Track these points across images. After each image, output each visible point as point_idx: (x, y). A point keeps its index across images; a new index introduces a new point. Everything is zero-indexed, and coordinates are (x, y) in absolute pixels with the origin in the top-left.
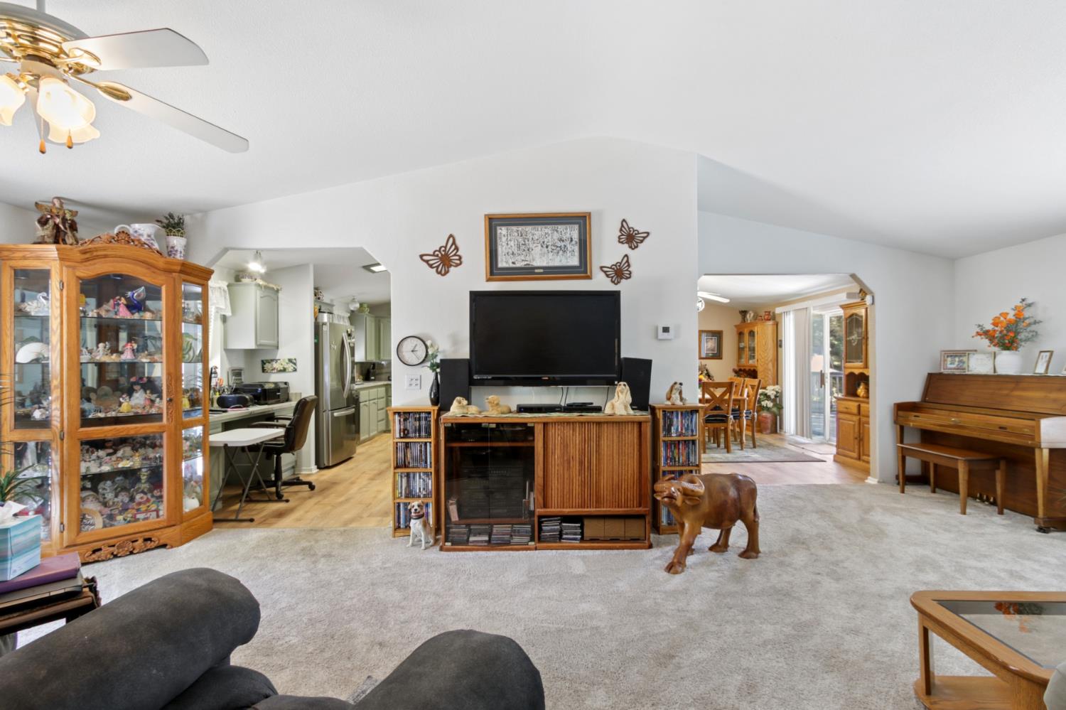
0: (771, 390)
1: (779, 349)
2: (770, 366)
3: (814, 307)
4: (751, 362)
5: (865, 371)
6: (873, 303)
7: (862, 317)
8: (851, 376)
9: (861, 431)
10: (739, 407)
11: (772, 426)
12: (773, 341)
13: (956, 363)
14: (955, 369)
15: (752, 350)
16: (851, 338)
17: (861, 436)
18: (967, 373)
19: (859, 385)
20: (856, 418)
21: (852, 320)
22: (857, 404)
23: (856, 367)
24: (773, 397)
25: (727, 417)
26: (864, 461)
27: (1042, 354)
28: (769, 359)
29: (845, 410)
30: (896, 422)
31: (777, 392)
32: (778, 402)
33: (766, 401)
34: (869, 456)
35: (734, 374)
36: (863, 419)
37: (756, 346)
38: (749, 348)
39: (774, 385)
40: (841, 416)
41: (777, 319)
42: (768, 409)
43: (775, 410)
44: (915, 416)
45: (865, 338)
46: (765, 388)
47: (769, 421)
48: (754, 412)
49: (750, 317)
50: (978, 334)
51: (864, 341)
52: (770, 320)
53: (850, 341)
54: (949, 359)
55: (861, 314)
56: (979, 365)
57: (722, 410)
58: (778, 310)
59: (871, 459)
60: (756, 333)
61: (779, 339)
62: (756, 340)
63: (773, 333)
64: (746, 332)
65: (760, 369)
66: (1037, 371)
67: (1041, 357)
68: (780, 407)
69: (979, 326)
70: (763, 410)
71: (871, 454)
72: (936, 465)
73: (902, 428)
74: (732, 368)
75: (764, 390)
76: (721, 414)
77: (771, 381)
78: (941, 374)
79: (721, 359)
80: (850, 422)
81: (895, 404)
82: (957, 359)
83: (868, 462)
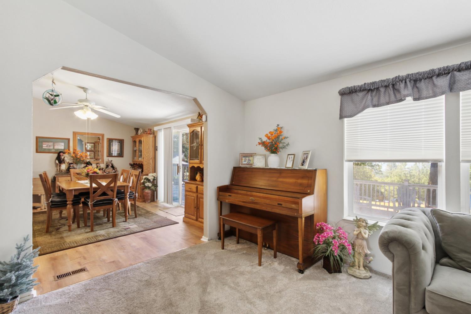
0: (150, 177)
1: (156, 151)
2: (151, 161)
3: (174, 127)
4: (140, 159)
5: (201, 166)
6: (206, 120)
7: (199, 132)
8: (193, 168)
9: (198, 203)
10: (124, 191)
11: (151, 197)
12: (153, 147)
13: (247, 161)
14: (246, 164)
15: (141, 151)
16: (193, 145)
17: (198, 206)
18: (253, 167)
19: (197, 174)
20: (195, 195)
21: (193, 134)
22: (196, 186)
23: (196, 163)
24: (152, 180)
25: (112, 200)
26: (199, 222)
27: (289, 156)
28: (151, 157)
29: (189, 190)
30: (218, 199)
31: (154, 177)
32: (155, 183)
33: (148, 183)
34: (203, 219)
35: (130, 166)
36: (200, 195)
37: (142, 149)
38: (139, 150)
39: (153, 173)
40: (188, 193)
41: (155, 134)
42: (149, 188)
43: (153, 188)
44: (229, 195)
45: (201, 145)
46: (147, 175)
47: (150, 195)
48: (136, 193)
49: (139, 132)
50: (260, 144)
51: (200, 147)
52: (151, 134)
53: (192, 146)
54: (244, 158)
55: (198, 130)
56: (258, 163)
57: (108, 195)
58: (156, 129)
59: (204, 221)
60: (143, 141)
61: (156, 146)
62: (143, 145)
63: (153, 142)
64: (137, 140)
65: (145, 164)
66: (287, 166)
67: (288, 158)
68: (156, 186)
69: (260, 138)
70: (146, 188)
71: (204, 218)
72: (239, 230)
73: (221, 203)
74: (130, 163)
75: (147, 176)
76: (108, 198)
77: (151, 171)
78: (240, 167)
79: (123, 157)
80: (192, 197)
81: (217, 187)
82: (247, 158)
83: (202, 223)
